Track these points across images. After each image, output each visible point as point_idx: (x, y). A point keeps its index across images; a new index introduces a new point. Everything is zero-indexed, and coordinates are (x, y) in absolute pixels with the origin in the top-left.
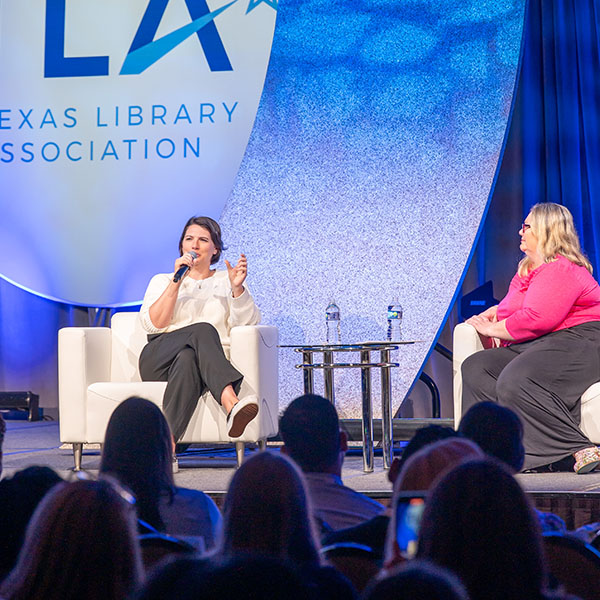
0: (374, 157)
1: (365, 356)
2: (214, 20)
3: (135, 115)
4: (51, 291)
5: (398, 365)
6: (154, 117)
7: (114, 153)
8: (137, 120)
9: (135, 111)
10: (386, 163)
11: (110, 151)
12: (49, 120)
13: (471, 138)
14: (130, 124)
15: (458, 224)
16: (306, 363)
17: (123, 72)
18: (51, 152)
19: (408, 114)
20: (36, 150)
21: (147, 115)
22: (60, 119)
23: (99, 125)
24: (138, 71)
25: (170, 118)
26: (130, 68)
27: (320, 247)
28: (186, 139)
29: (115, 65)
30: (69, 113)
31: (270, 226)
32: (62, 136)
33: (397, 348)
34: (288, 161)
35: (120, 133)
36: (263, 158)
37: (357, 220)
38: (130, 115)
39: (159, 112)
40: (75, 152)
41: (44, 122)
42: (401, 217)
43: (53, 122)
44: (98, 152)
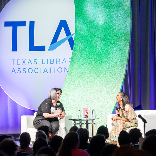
0: (96, 76)
1: (87, 122)
2: (72, 36)
3: (52, 61)
4: (31, 107)
5: (95, 124)
6: (57, 62)
7: (47, 71)
8: (53, 62)
9: (52, 60)
10: (98, 77)
11: (46, 71)
12: (30, 62)
13: (118, 72)
14: (51, 63)
15: (115, 92)
16: (75, 123)
17: (49, 50)
18: (30, 71)
19: (103, 66)
20: (27, 70)
21: (55, 61)
22: (33, 62)
23: (43, 64)
24: (53, 50)
25: (61, 62)
26: (50, 49)
27: (84, 97)
28: (65, 68)
29: (47, 48)
30: (35, 61)
31: (72, 92)
32: (33, 67)
33: (95, 120)
34: (76, 77)
35: (48, 66)
36: (71, 76)
37: (92, 91)
38: (51, 61)
39: (58, 60)
40: (36, 71)
41: (29, 63)
42: (102, 90)
43: (31, 63)
44: (43, 71)
